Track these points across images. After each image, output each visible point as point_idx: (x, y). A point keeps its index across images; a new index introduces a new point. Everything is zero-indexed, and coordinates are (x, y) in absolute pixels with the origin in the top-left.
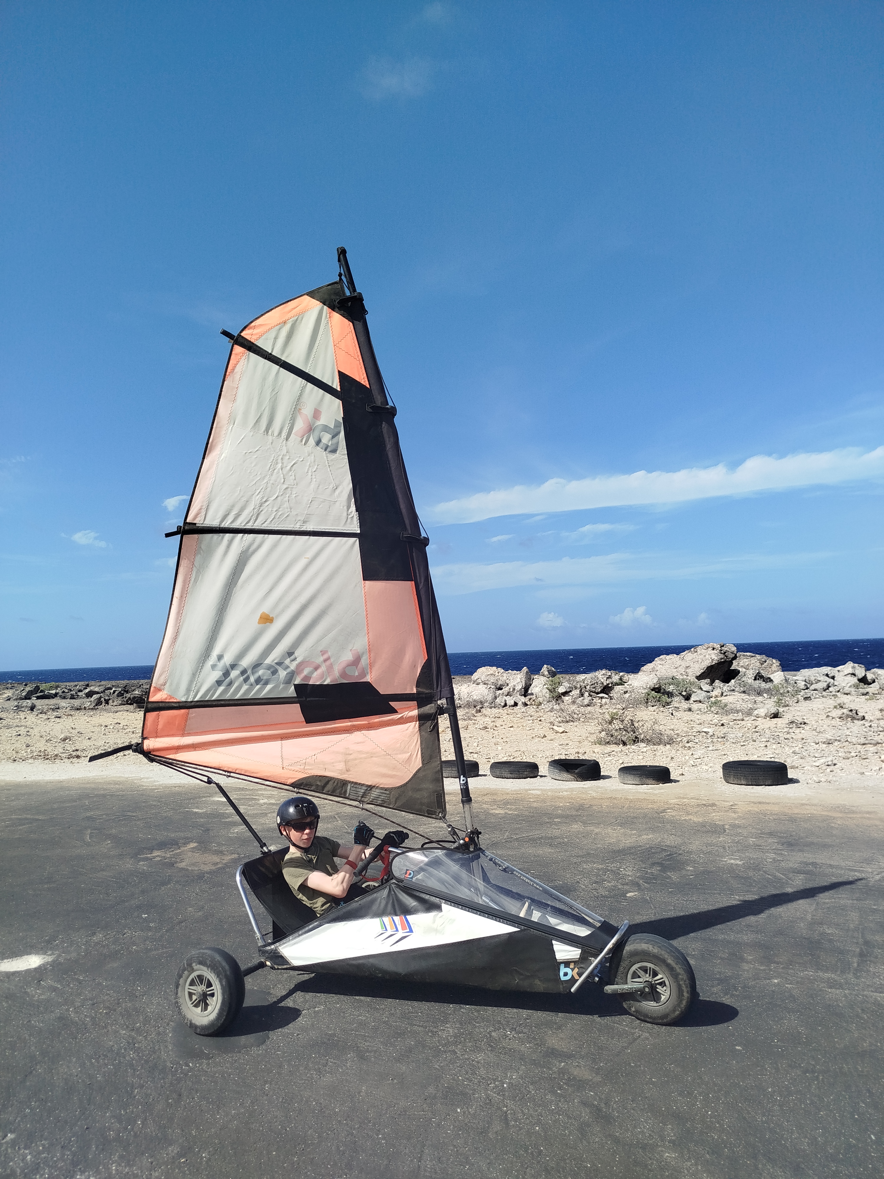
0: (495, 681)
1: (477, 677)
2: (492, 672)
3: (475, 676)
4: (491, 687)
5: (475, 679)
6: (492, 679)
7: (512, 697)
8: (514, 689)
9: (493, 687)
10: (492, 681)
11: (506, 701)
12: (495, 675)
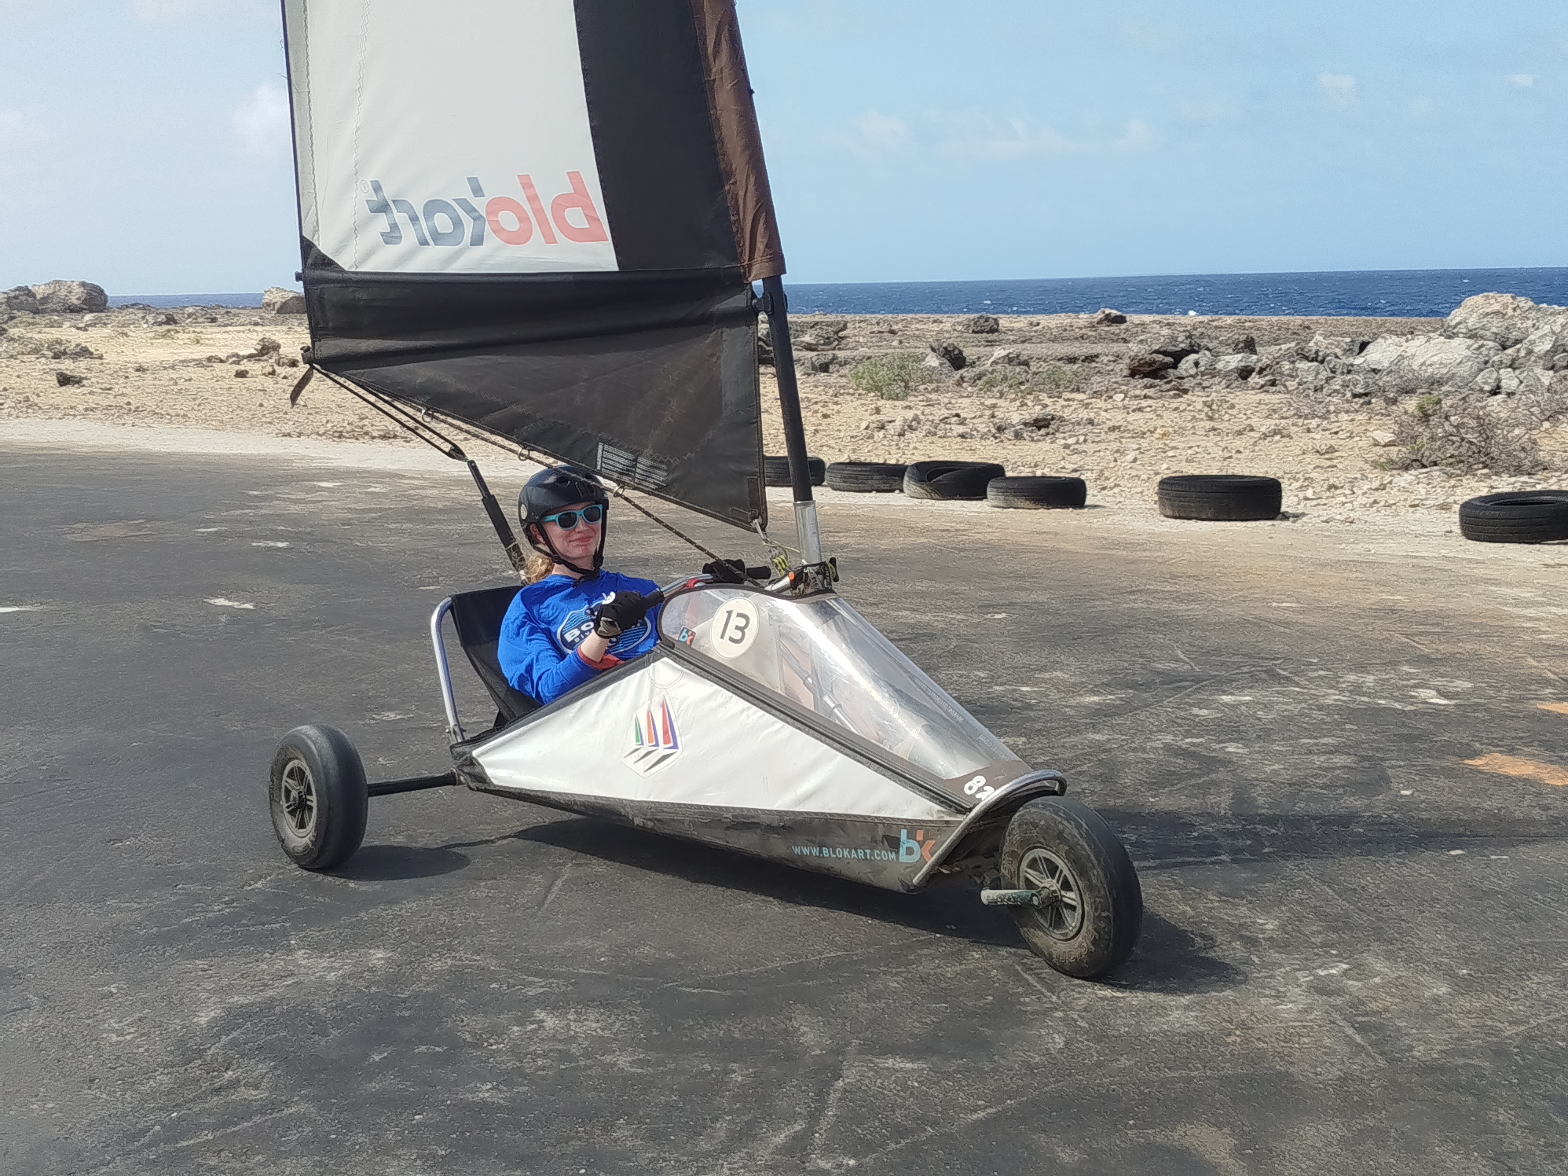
0: (1502, 331)
1: (1458, 320)
2: (1497, 307)
3: (1456, 316)
4: (1482, 346)
5: (1453, 323)
6: (1496, 326)
7: (1517, 372)
8: (1530, 352)
9: (1491, 344)
10: (1494, 330)
11: (1499, 380)
12: (1504, 315)
